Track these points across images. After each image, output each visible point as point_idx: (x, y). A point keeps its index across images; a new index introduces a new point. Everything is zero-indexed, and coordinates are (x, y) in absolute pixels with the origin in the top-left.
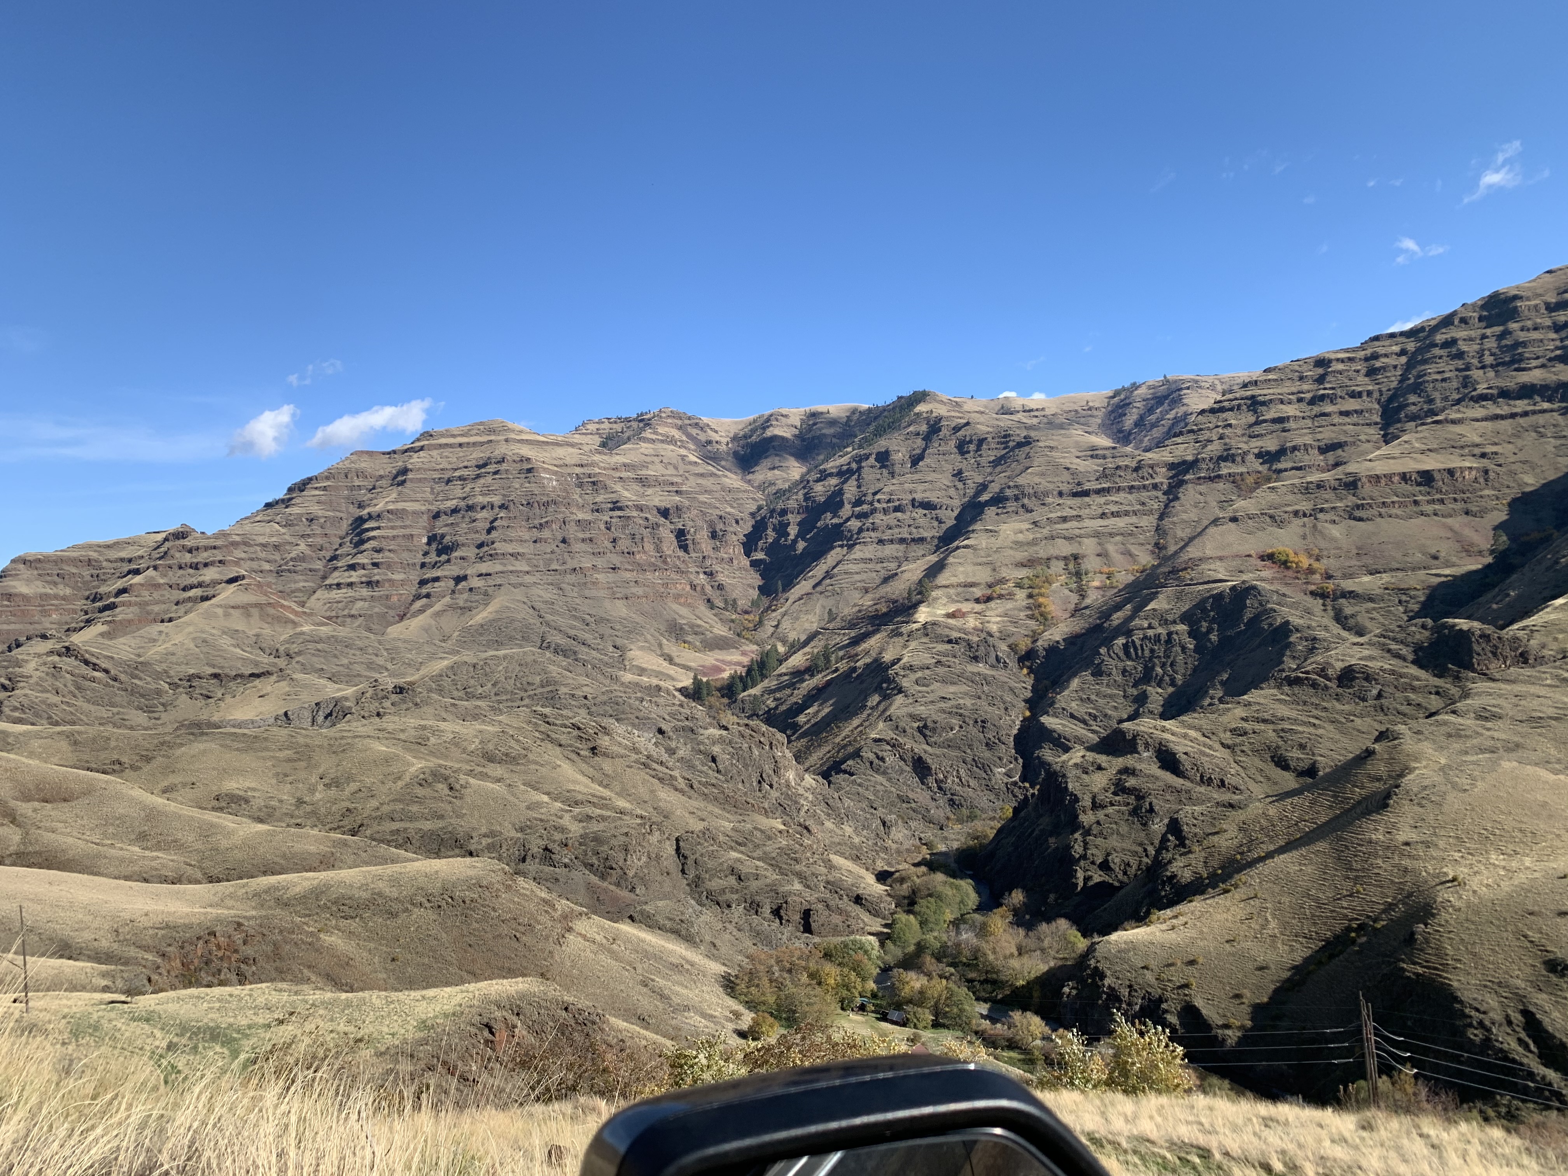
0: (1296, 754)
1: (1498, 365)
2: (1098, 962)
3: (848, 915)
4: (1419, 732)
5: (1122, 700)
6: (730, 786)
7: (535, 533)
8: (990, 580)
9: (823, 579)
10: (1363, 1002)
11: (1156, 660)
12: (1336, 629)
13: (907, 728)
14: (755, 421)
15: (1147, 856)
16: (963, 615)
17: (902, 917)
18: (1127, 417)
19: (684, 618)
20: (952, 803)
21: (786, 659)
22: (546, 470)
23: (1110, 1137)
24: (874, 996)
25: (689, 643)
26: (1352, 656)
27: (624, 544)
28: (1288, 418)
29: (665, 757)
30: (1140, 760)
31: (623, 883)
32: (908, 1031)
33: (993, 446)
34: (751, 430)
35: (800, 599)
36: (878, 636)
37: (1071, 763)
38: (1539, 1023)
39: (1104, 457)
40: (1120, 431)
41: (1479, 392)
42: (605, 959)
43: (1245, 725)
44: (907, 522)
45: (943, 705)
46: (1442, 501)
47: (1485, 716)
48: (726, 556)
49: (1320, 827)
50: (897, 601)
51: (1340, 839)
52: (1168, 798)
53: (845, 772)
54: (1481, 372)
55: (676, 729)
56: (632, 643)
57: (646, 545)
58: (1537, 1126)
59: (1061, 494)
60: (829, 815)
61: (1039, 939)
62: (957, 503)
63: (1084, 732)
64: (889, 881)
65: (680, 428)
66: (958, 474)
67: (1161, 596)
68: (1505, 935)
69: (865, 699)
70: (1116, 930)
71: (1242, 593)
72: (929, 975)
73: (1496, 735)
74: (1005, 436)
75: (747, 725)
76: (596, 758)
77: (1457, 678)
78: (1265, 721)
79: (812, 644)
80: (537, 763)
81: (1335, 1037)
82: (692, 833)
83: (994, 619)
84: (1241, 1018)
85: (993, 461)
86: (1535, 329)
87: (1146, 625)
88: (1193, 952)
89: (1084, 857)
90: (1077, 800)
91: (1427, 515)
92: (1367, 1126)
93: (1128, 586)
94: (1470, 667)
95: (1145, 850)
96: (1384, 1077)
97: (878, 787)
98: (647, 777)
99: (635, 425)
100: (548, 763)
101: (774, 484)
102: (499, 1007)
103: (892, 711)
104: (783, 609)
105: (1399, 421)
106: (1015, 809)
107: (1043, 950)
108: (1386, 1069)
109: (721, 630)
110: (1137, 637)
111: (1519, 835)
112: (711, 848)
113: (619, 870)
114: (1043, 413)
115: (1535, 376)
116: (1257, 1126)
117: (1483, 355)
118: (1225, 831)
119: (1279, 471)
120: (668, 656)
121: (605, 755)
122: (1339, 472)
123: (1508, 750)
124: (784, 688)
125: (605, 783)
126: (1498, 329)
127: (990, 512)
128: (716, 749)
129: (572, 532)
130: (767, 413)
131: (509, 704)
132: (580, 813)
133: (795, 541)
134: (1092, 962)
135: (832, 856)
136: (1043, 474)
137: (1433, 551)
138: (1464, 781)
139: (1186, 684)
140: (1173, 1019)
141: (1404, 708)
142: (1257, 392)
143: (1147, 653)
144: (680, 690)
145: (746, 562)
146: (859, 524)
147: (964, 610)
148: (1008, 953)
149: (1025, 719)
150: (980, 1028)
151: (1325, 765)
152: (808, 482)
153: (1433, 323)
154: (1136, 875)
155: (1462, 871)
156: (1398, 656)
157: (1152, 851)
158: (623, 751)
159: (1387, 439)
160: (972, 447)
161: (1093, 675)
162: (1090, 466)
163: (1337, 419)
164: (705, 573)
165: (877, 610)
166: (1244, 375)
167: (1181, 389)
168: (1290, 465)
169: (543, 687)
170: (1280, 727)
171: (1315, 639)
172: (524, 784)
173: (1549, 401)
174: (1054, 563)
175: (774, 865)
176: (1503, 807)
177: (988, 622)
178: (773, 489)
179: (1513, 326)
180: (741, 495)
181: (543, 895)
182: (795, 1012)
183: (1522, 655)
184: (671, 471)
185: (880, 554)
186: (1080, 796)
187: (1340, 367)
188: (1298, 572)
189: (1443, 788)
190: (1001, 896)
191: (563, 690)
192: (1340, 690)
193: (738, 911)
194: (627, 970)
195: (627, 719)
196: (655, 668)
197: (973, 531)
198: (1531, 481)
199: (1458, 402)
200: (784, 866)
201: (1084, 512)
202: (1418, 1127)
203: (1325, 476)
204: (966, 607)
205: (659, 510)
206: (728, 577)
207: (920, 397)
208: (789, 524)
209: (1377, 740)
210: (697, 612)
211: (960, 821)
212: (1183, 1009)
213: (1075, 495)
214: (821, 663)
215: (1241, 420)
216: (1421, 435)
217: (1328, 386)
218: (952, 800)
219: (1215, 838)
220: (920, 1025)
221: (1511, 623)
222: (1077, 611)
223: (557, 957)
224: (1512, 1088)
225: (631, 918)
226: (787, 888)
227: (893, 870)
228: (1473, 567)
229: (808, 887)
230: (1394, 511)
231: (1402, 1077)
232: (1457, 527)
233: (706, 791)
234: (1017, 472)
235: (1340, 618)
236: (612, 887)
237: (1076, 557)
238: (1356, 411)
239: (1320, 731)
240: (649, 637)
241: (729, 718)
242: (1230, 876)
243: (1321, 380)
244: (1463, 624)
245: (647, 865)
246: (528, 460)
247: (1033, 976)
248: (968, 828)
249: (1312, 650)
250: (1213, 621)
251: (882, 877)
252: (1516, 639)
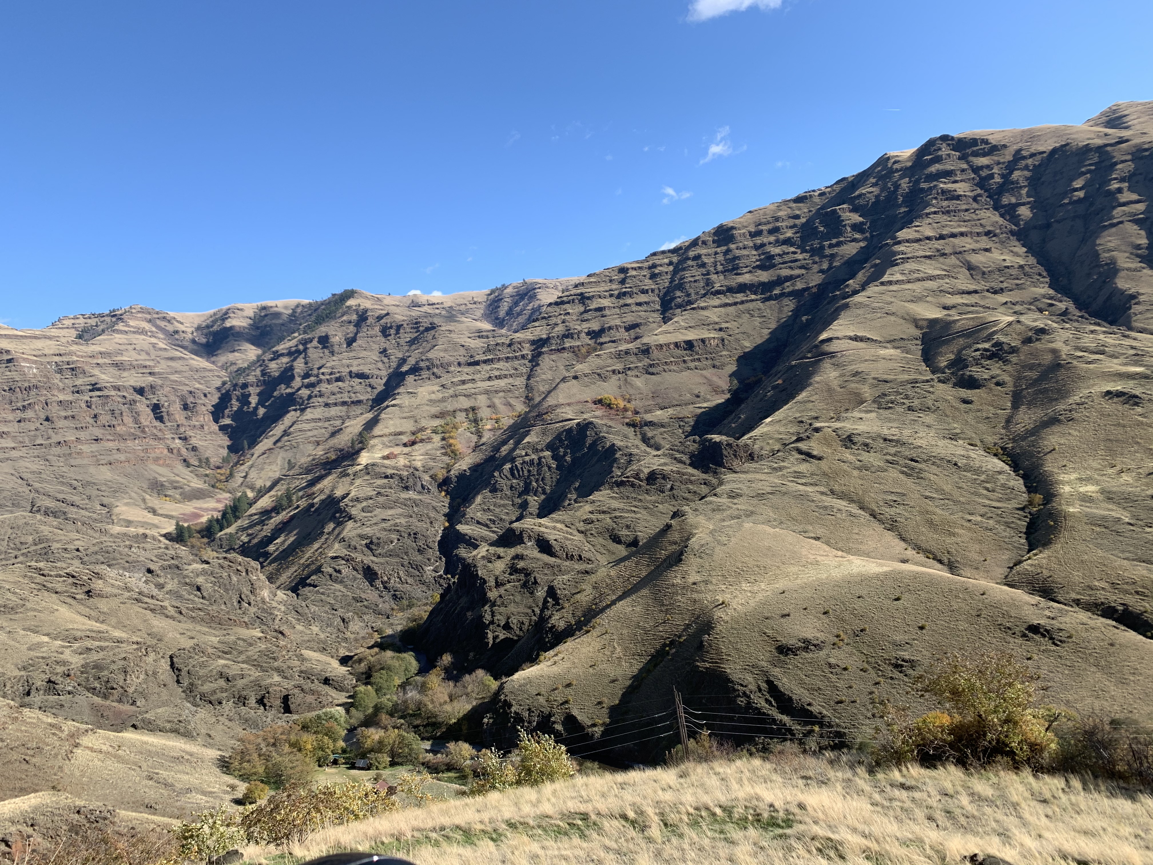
0: (624, 532)
1: (725, 271)
2: (506, 696)
3: (319, 694)
4: (696, 510)
5: (512, 508)
6: (214, 608)
7: (19, 414)
8: (414, 429)
9: (282, 437)
10: (676, 693)
11: (532, 478)
12: (643, 447)
13: (357, 545)
14: (215, 314)
15: (535, 615)
16: (395, 456)
17: (362, 688)
18: (501, 308)
19: (163, 476)
20: (395, 597)
21: (255, 503)
22: (26, 360)
23: (522, 820)
24: (344, 751)
25: (170, 496)
26: (654, 464)
27: (105, 418)
28: (605, 307)
29: (155, 592)
30: (526, 548)
31: (124, 699)
32: (372, 773)
33: (408, 330)
34: (213, 321)
35: (264, 454)
36: (330, 477)
37: (479, 557)
38: (776, 687)
39: (487, 337)
40: (497, 319)
41: (716, 288)
42: (112, 765)
43: (592, 516)
44: (347, 389)
45: (384, 525)
46: (699, 360)
47: (733, 495)
48: (197, 423)
49: (642, 579)
50: (343, 450)
51: (655, 585)
52: (546, 572)
53: (310, 585)
54: (716, 276)
55: (163, 568)
56: (118, 500)
57: (124, 418)
58: (779, 753)
59: (459, 364)
60: (298, 620)
61: (464, 687)
62: (384, 373)
63: (487, 533)
64: (350, 663)
65: (150, 321)
66: (384, 352)
67: (532, 433)
68: (753, 634)
69: (323, 527)
70: (517, 671)
71: (584, 427)
72: (385, 728)
73: (739, 507)
74: (416, 323)
75: (225, 558)
76: (91, 599)
77: (715, 473)
78: (604, 512)
79: (276, 488)
80: (35, 610)
81: (661, 719)
82: (184, 649)
83: (418, 458)
84: (603, 718)
85: (409, 342)
86: (744, 248)
87: (524, 454)
88: (570, 677)
89: (492, 622)
90: (485, 582)
91: (691, 369)
92: (683, 775)
93: (510, 427)
94: (722, 465)
95: (533, 611)
96: (692, 740)
97: (338, 593)
98: (141, 610)
99: (108, 319)
100: (46, 609)
101: (235, 364)
102: (13, 822)
103: (344, 534)
104: (250, 463)
105: (671, 308)
106: (441, 595)
107: (467, 695)
108: (692, 734)
109: (197, 484)
110: (518, 462)
111: (757, 569)
112: (201, 660)
113: (120, 689)
114: (442, 306)
115: (746, 278)
116: (616, 790)
117: (716, 265)
118: (584, 590)
119: (602, 344)
120: (152, 508)
121: (100, 596)
122: (638, 343)
123: (747, 516)
124: (255, 525)
125: (101, 619)
126: (724, 248)
127: (410, 379)
128: (200, 580)
129: (54, 410)
130: (225, 307)
131: (4, 562)
132: (80, 647)
133: (256, 409)
134: (502, 697)
135: (303, 652)
136: (446, 350)
137: (696, 392)
138: (724, 539)
139: (553, 492)
140: (559, 727)
141: (687, 495)
142: (584, 290)
143: (526, 473)
144: (165, 536)
145: (215, 427)
146: (308, 392)
147: (396, 453)
148: (442, 701)
149: (445, 529)
150: (426, 760)
151: (643, 536)
152: (264, 361)
153: (687, 244)
154: (528, 630)
155: (727, 597)
156: (681, 462)
157: (537, 611)
158: (116, 591)
159: (666, 320)
160: (393, 331)
161: (490, 492)
162: (478, 344)
163: (634, 308)
164: (180, 438)
165: (327, 458)
166: (575, 279)
167: (535, 289)
168: (607, 339)
169: (36, 545)
170: (614, 515)
171: (631, 454)
172: (24, 630)
173: (755, 294)
174: (458, 414)
175: (257, 666)
176: (747, 553)
177: (414, 460)
178: (234, 368)
179: (732, 246)
180: (207, 374)
181: (50, 720)
182: (281, 776)
183: (750, 455)
184: (144, 356)
185: (327, 415)
186: (487, 579)
187: (634, 273)
188: (618, 411)
189: (713, 545)
190: (435, 660)
191: (55, 546)
192: (648, 487)
193: (228, 706)
194: (134, 770)
195: (118, 564)
196: (140, 519)
197: (398, 393)
198: (748, 345)
199: (704, 295)
200: (264, 665)
201: (477, 377)
202: (712, 768)
203: (630, 346)
204: (397, 450)
205: (135, 389)
206: (200, 440)
207: (349, 294)
208: (250, 395)
209: (672, 517)
210: (175, 471)
211: (402, 610)
212: (565, 718)
213: (470, 364)
214: (285, 503)
215: (575, 309)
216: (685, 317)
217: (628, 286)
218: (395, 595)
219: (578, 596)
220: (381, 767)
221: (743, 435)
222: (477, 447)
223: (66, 770)
224: (764, 731)
225: (134, 726)
226: (269, 681)
227: (352, 654)
228: (720, 401)
229: (285, 678)
230: (673, 367)
231: (702, 737)
232: (708, 375)
233: (193, 614)
234: (427, 349)
235: (645, 440)
236: (115, 704)
237: (473, 409)
238: (646, 303)
239: (638, 516)
240: (133, 494)
241: (209, 554)
242: (589, 621)
243: (623, 282)
244: (717, 438)
245: (145, 681)
246: (7, 352)
247: (461, 715)
248: (408, 614)
249: (630, 462)
250: (567, 447)
251: (344, 661)
252: (746, 445)
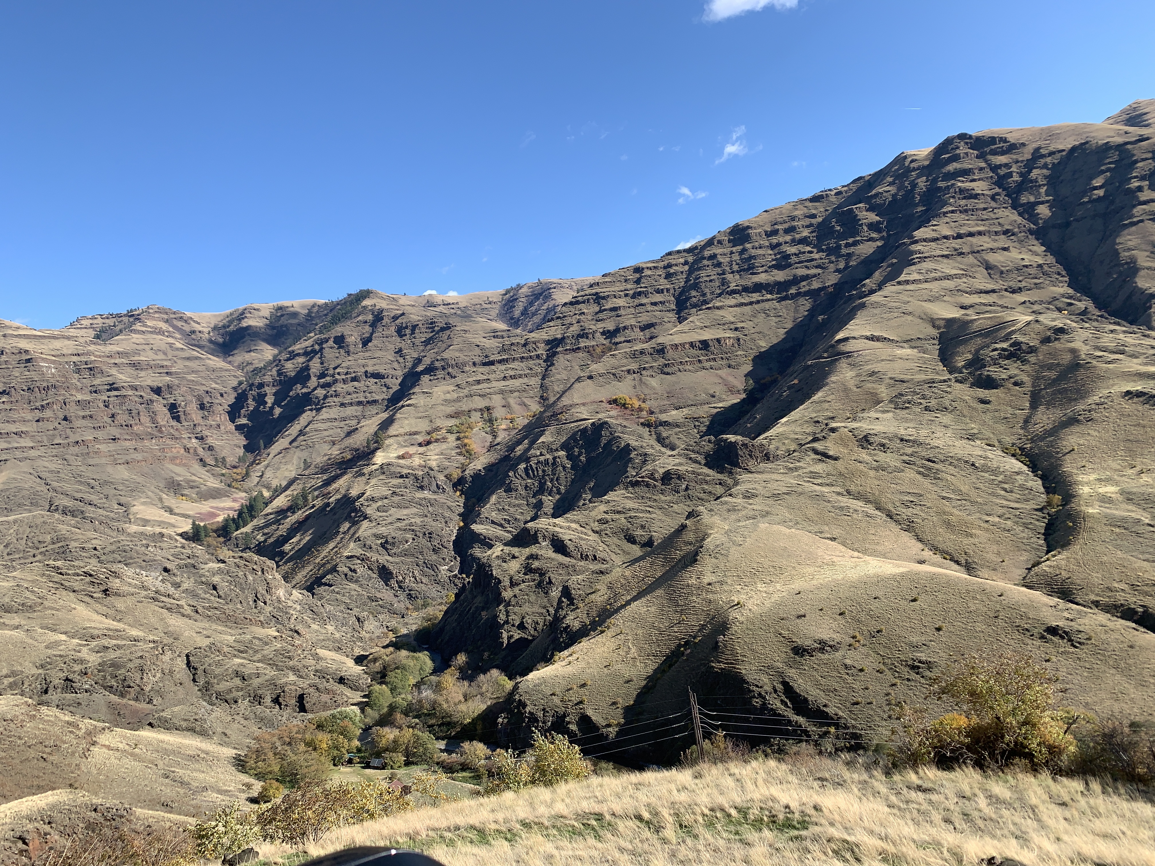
0: (639, 532)
1: (741, 271)
2: (521, 696)
3: (334, 693)
4: (711, 510)
5: (526, 507)
6: (230, 606)
7: (38, 414)
8: (429, 429)
9: (298, 436)
10: (691, 694)
11: (547, 478)
12: (658, 447)
13: (373, 545)
14: (231, 314)
15: (549, 615)
16: (411, 456)
17: (377, 687)
18: (516, 309)
19: (180, 475)
20: (410, 596)
21: (271, 502)
22: (45, 360)
23: (536, 820)
24: (359, 750)
25: (186, 495)
26: (669, 464)
27: (123, 418)
28: (620, 307)
29: (172, 590)
30: (541, 548)
31: (141, 697)
32: (387, 772)
33: (424, 330)
34: (229, 321)
35: (280, 453)
36: (346, 477)
37: (494, 556)
38: (792, 687)
39: (502, 337)
40: (512, 318)
41: (731, 288)
42: (128, 763)
43: (606, 516)
44: (362, 389)
45: (399, 524)
46: (714, 360)
47: (748, 496)
48: (214, 423)
49: (657, 580)
50: (358, 450)
51: (670, 586)
52: (561, 572)
53: (325, 584)
54: (731, 275)
55: (179, 567)
56: (135, 499)
57: (142, 418)
58: (795, 754)
59: (474, 364)
60: (314, 619)
61: (479, 686)
62: (400, 373)
63: (502, 533)
64: (365, 662)
65: (167, 321)
66: (399, 352)
67: (547, 433)
68: (769, 635)
69: (338, 527)
70: (531, 671)
71: (599, 427)
72: (400, 728)
73: (755, 507)
74: (432, 323)
75: (241, 557)
76: (109, 598)
77: (731, 473)
78: (619, 512)
79: (292, 488)
80: (53, 609)
81: (676, 720)
82: (200, 648)
83: (433, 458)
84: (617, 718)
85: (424, 342)
86: (760, 248)
87: (538, 454)
88: (585, 678)
89: (507, 622)
90: (500, 582)
91: (707, 369)
92: (698, 776)
93: (524, 427)
94: (737, 465)
95: (548, 611)
96: (707, 740)
97: (353, 593)
98: (157, 608)
99: (125, 319)
100: (63, 607)
101: (251, 364)
102: (30, 820)
103: (360, 533)
104: (266, 462)
105: (686, 308)
106: (456, 595)
107: (482, 694)
108: (707, 735)
109: (213, 483)
110: (533, 462)
111: (772, 570)
112: (217, 658)
113: (137, 688)
114: (457, 306)
115: (762, 278)
116: (631, 791)
117: (732, 265)
118: (599, 590)
119: (617, 344)
120: (168, 508)
121: (116, 594)
122: (653, 343)
123: (763, 516)
124: (271, 524)
125: (118, 618)
126: (740, 248)
127: (425, 378)
128: (216, 579)
129: (73, 410)
130: (241, 307)
131: (22, 561)
132: (97, 645)
133: (272, 408)
134: (517, 697)
135: (318, 651)
136: (461, 350)
137: (711, 392)
138: (739, 539)
139: (567, 492)
140: (573, 727)
141: (702, 495)
142: (599, 290)
143: (540, 472)
144: (181, 535)
145: (231, 427)
146: (325, 392)
147: (411, 452)
148: (457, 701)
149: (460, 528)
150: (441, 759)
151: (658, 537)
152: (280, 361)
153: (702, 243)
154: (543, 630)
155: (742, 598)
156: (696, 462)
157: (552, 611)
158: (133, 590)
159: (680, 320)
160: (408, 331)
161: (505, 491)
162: (492, 344)
163: (649, 308)
164: (196, 438)
165: (343, 457)
166: (591, 279)
167: (550, 288)
168: (622, 339)
169: (54, 543)
170: (628, 515)
171: (646, 454)
172: (42, 628)
173: (771, 293)
174: (473, 413)
175: (272, 664)
176: (762, 553)
177: (429, 460)
178: (250, 368)
179: (748, 246)
180: (223, 374)
181: (67, 718)
182: (297, 774)
183: (766, 455)
184: (161, 356)
185: (342, 415)
186: (501, 579)
187: (649, 272)
188: (632, 411)
189: (728, 545)
190: (450, 659)
191: (73, 544)
192: (663, 487)
193: (244, 705)
194: (150, 768)
195: (135, 563)
196: (157, 518)
197: (414, 393)
198: (764, 345)
199: (720, 295)
200: (280, 664)
201: (492, 376)
202: (728, 770)
203: (645, 346)
204: (412, 450)
205: (152, 389)
206: (216, 439)
207: (365, 294)
208: (266, 395)
209: (688, 517)
210: (191, 470)
211: (417, 609)
212: (580, 719)
213: (485, 364)
214: (300, 502)
215: (591, 309)
216: (700, 317)
217: (643, 285)
218: (410, 594)
219: (593, 596)
220: (395, 766)
221: (759, 435)
222: (491, 447)
223: (83, 768)
224: (779, 732)
225: (150, 724)
226: (284, 680)
227: (367, 653)
228: (735, 401)
229: (301, 677)
230: (687, 367)
231: (717, 738)
232: (724, 376)
233: (209, 613)
234: (442, 349)
235: (660, 440)
236: (132, 702)
237: (488, 409)
238: (661, 302)
239: (653, 516)
240: (150, 493)
241: (225, 553)
242: (604, 622)
243: (638, 281)
244: (732, 438)
245: (162, 680)
246: (26, 352)
247: (476, 714)
248: (423, 613)
249: (645, 462)
250: (581, 448)
251: (359, 660)
252: (762, 445)
